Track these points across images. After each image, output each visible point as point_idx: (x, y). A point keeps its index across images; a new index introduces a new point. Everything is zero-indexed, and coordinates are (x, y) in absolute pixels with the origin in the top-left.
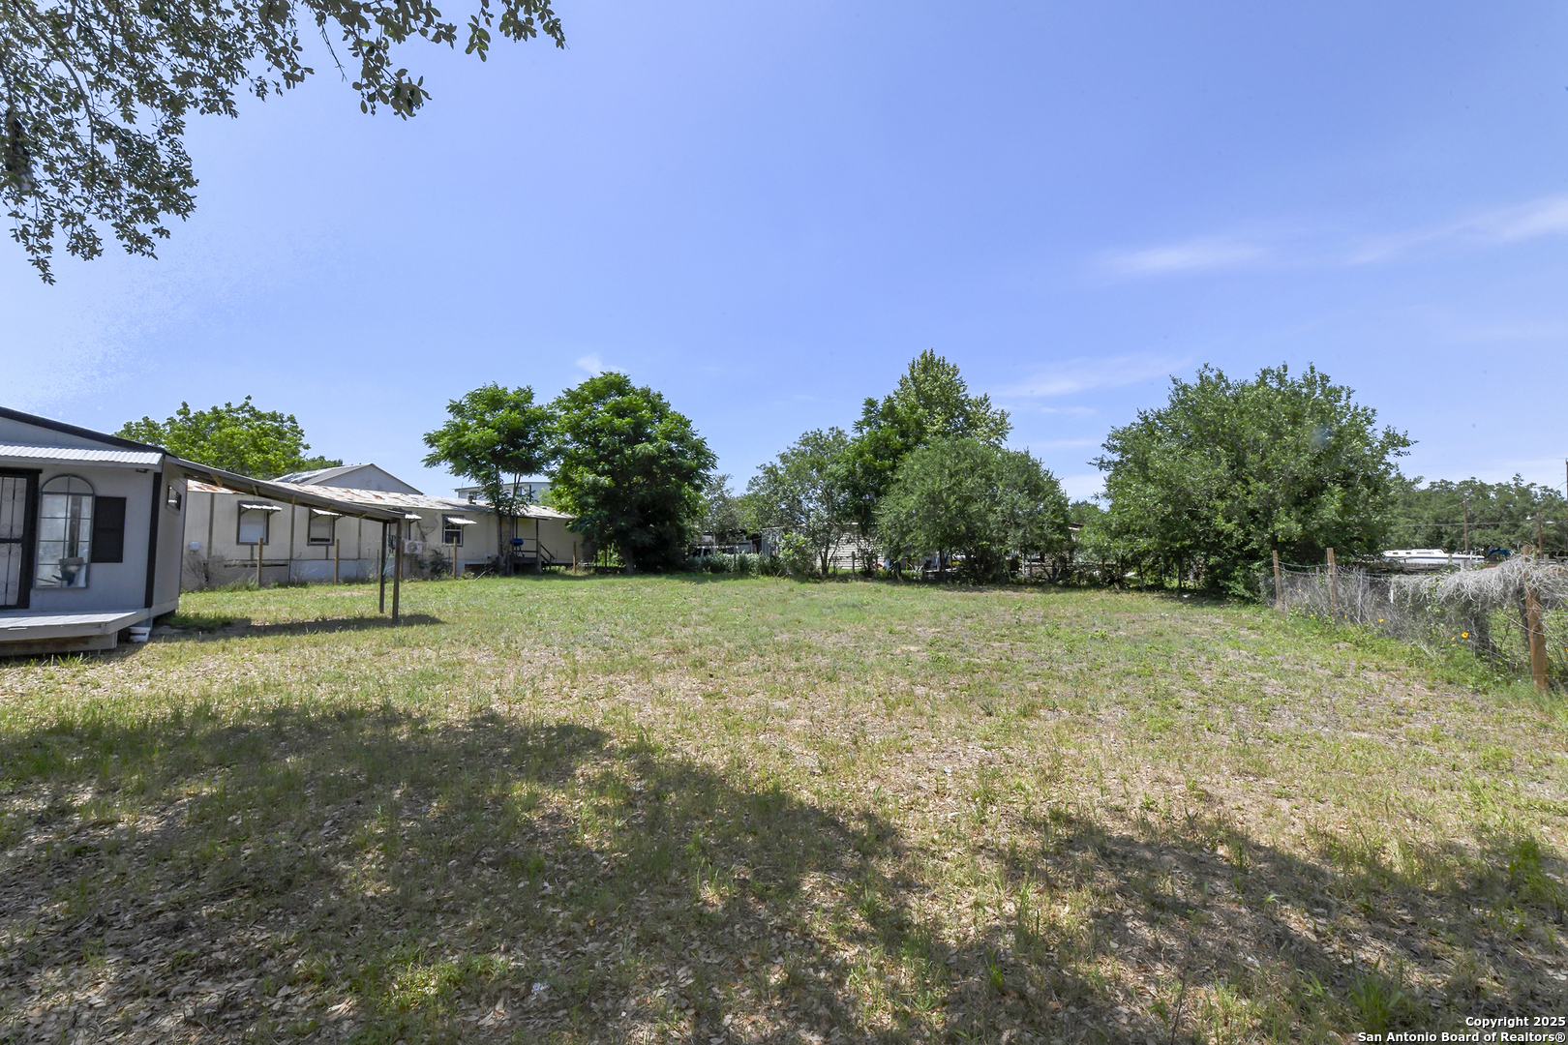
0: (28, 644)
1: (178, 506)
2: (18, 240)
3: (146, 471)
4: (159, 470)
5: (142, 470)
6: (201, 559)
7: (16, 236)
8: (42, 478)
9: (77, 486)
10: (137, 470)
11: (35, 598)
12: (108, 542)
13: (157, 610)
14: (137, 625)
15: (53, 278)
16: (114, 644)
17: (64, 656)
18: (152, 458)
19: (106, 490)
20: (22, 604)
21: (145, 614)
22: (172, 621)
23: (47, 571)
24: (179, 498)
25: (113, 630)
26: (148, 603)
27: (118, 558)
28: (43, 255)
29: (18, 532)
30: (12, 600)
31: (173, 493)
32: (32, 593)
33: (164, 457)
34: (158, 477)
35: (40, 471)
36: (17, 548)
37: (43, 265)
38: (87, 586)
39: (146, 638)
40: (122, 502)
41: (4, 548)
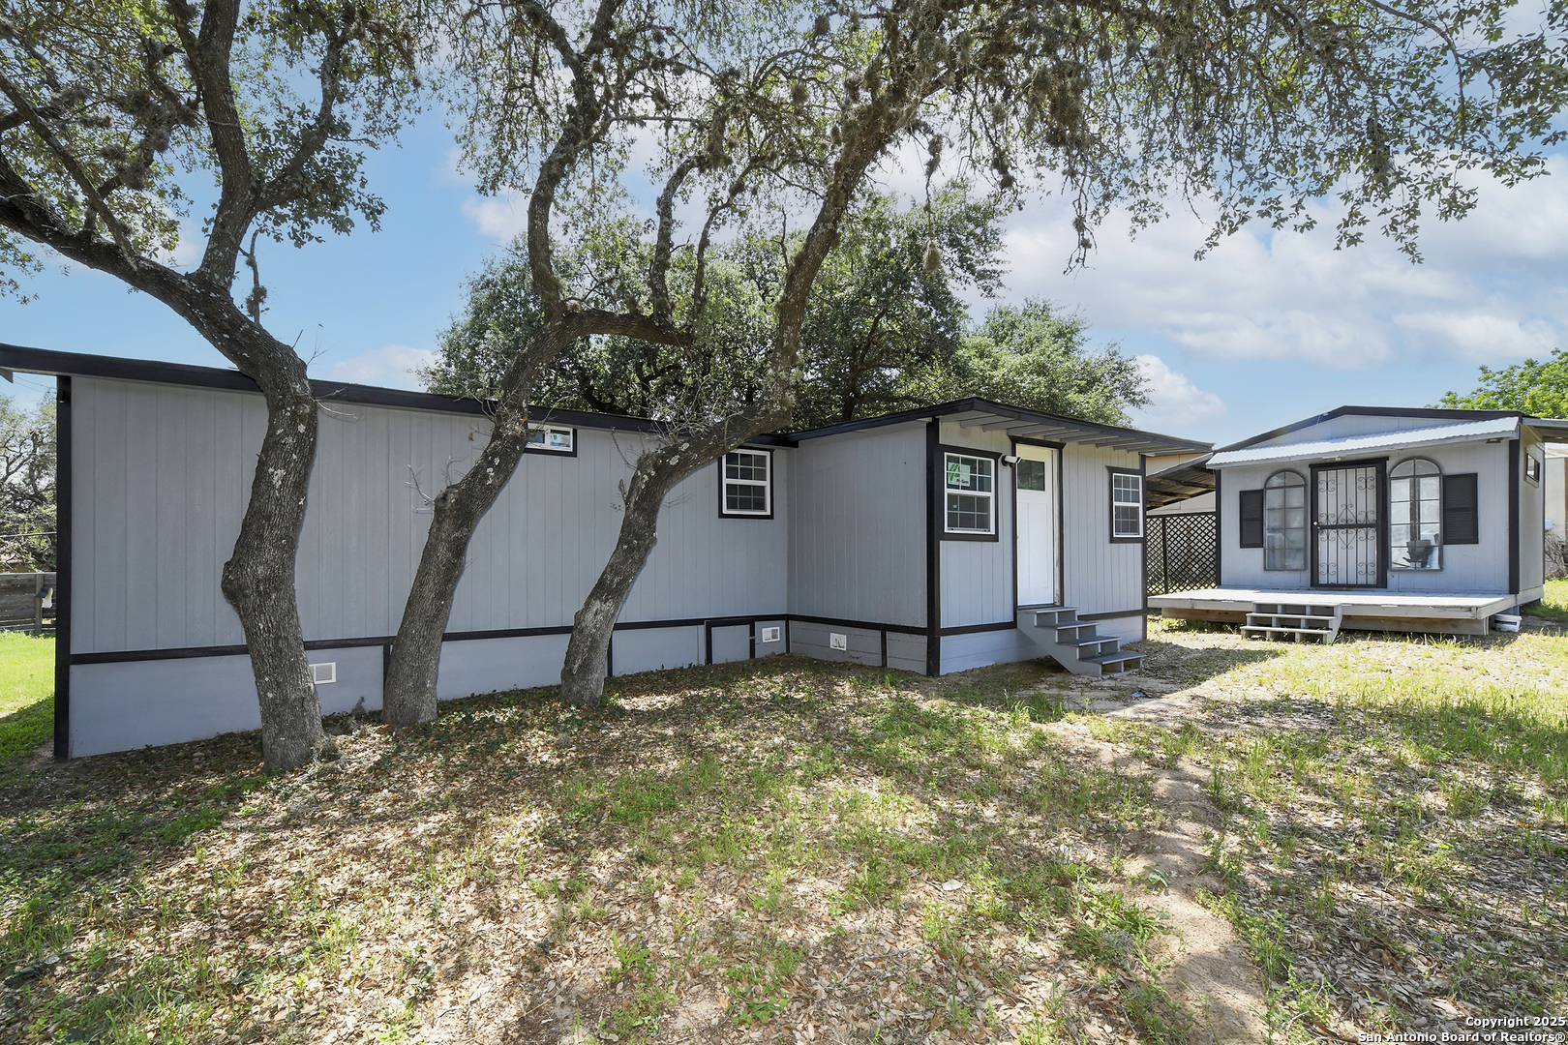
0: (1398, 620)
1: (1537, 477)
2: (1388, 235)
3: (1499, 440)
4: (1515, 437)
5: (1494, 441)
6: (1557, 540)
7: (1387, 231)
8: (1390, 464)
9: (1423, 467)
10: (1489, 441)
11: (1392, 579)
12: (1460, 522)
13: (1524, 596)
14: (1505, 612)
15: (1421, 256)
16: (1486, 631)
17: (1436, 636)
18: (1509, 425)
19: (1452, 468)
20: (1381, 584)
21: (1510, 601)
22: (1539, 610)
23: (1399, 555)
24: (1537, 467)
25: (1484, 615)
26: (1514, 588)
27: (1473, 538)
28: (1410, 238)
29: (1372, 517)
30: (1372, 580)
31: (1531, 463)
32: (1389, 575)
33: (1521, 421)
34: (1514, 446)
35: (1387, 458)
36: (1372, 533)
37: (1410, 249)
38: (1441, 569)
39: (1516, 628)
40: (1472, 479)
41: (1362, 532)
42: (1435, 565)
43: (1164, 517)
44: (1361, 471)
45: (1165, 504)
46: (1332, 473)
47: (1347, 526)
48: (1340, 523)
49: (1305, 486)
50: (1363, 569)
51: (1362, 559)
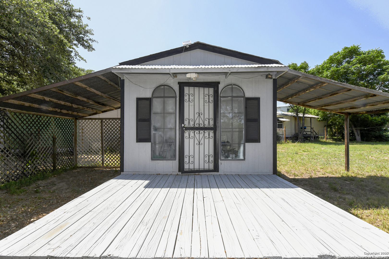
8: (220, 87)
11: (221, 166)
20: (216, 170)
26: (274, 171)
27: (258, 139)
29: (212, 123)
30: (212, 166)
32: (220, 163)
35: (219, 83)
38: (244, 159)
40: (257, 100)
41: (207, 132)
42: (241, 157)
43: (102, 119)
44: (206, 90)
45: (103, 112)
46: (192, 89)
47: (199, 129)
48: (196, 126)
49: (175, 97)
50: (207, 159)
51: (207, 153)
